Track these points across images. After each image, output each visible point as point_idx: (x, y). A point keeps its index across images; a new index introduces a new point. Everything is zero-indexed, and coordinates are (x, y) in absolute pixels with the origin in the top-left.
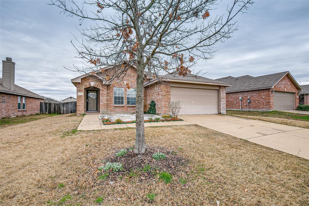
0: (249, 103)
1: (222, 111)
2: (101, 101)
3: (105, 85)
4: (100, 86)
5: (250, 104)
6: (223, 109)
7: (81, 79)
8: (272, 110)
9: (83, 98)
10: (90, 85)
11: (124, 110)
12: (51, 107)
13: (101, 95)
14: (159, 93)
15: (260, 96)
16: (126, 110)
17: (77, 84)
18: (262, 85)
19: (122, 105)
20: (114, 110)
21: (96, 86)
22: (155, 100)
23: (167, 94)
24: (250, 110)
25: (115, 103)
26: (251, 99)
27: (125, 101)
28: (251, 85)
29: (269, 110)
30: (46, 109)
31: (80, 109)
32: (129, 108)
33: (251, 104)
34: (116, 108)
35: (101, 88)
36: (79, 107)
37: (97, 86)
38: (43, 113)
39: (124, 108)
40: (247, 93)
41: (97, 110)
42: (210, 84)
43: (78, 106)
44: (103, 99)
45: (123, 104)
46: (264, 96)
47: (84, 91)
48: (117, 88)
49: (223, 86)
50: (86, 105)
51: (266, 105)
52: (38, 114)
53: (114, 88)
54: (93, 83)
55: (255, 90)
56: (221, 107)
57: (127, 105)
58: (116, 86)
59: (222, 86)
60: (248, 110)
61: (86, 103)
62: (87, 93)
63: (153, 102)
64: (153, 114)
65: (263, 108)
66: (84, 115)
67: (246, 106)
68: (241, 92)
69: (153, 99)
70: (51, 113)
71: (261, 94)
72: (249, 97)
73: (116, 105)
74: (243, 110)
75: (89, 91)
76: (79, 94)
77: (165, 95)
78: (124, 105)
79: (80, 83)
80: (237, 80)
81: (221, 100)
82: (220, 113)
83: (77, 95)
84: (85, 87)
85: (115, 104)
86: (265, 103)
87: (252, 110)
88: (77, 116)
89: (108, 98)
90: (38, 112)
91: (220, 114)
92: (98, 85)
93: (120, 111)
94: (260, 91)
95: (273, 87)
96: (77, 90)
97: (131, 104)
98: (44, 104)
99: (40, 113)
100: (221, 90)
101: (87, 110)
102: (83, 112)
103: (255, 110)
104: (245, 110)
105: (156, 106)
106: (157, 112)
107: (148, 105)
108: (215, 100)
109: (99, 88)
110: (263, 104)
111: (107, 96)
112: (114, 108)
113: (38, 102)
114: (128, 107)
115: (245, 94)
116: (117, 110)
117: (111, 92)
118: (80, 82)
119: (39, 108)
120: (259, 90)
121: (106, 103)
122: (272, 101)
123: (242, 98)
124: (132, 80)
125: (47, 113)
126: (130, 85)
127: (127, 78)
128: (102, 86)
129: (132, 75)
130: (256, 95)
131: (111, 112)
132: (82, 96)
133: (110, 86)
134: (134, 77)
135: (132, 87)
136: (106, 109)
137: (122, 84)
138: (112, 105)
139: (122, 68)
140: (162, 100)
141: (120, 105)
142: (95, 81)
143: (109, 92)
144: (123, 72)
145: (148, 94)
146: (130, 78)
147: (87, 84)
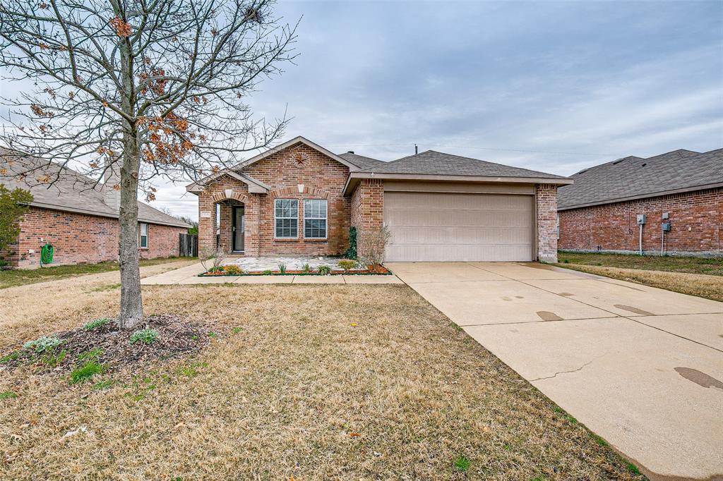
0: (666, 232)
1: (542, 255)
2: (247, 229)
3: (255, 194)
4: (244, 197)
5: (670, 235)
6: (547, 248)
9: (211, 223)
10: (225, 195)
11: (298, 250)
15: (702, 209)
16: (303, 249)
17: (200, 195)
18: (712, 175)
19: (294, 238)
20: (274, 248)
21: (236, 198)
22: (356, 226)
23: (373, 209)
24: (669, 253)
25: (279, 233)
26: (670, 219)
27: (301, 229)
32: (309, 245)
33: (674, 236)
34: (279, 244)
35: (246, 202)
36: (204, 241)
37: (239, 198)
38: (184, 256)
39: (297, 244)
40: (659, 203)
42: (499, 180)
44: (250, 225)
45: (296, 235)
46: (715, 208)
47: (212, 208)
48: (283, 200)
49: (546, 185)
50: (231, 239)
51: (721, 238)
52: (173, 257)
53: (275, 200)
54: (230, 191)
55: (684, 194)
56: (541, 244)
57: (306, 238)
58: (281, 197)
59: (542, 184)
60: (662, 253)
61: (231, 233)
62: (235, 213)
63: (352, 230)
64: (352, 257)
65: (710, 246)
67: (658, 240)
68: (644, 200)
69: (356, 223)
71: (704, 205)
72: (665, 215)
73: (279, 238)
74: (647, 253)
76: (204, 215)
77: (368, 211)
78: (297, 238)
80: (644, 165)
81: (541, 222)
82: (538, 260)
83: (200, 216)
85: (277, 236)
86: (718, 231)
87: (675, 252)
89: (263, 224)
90: (175, 252)
91: (536, 261)
92: (240, 195)
93: (287, 251)
94: (702, 197)
96: (199, 208)
97: (313, 236)
99: (180, 254)
100: (541, 196)
101: (234, 249)
102: (210, 253)
103: (683, 254)
104: (655, 252)
105: (357, 240)
106: (358, 255)
108: (523, 224)
109: (243, 202)
110: (712, 234)
111: (260, 218)
112: (274, 243)
113: (175, 234)
114: (307, 242)
115: (655, 207)
116: (282, 248)
117: (269, 209)
119: (177, 246)
120: (697, 192)
121: (257, 232)
123: (646, 218)
124: (316, 181)
125: (191, 255)
126: (311, 192)
127: (304, 177)
128: (249, 197)
129: (317, 169)
130: (688, 206)
131: (268, 254)
132: (209, 218)
133: (267, 197)
134: (320, 173)
135: (315, 197)
136: (257, 245)
137: (293, 191)
138: (270, 237)
139: (293, 155)
140: (361, 225)
141: (290, 238)
142: (234, 187)
143: (265, 209)
144: (296, 163)
145: (352, 212)
146: (310, 178)
147: (218, 193)
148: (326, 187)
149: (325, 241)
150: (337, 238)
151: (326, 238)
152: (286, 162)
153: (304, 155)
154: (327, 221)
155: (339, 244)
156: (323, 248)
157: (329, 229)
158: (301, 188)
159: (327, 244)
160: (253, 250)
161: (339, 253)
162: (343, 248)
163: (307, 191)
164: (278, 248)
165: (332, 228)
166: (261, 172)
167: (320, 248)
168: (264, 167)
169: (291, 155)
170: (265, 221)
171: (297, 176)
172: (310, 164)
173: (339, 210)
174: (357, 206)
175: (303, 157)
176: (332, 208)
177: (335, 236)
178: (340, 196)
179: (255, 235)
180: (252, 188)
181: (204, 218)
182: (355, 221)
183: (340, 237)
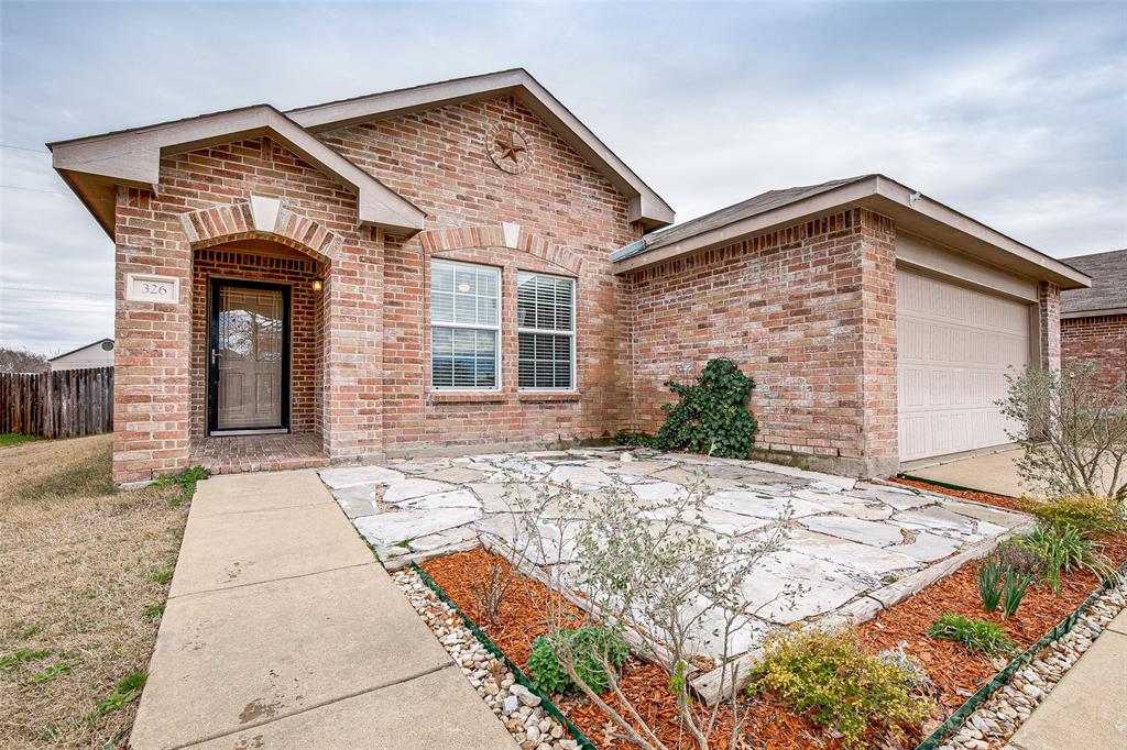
2: (342, 357)
3: (372, 230)
4: (329, 236)
7: (169, 157)
9: (181, 331)
10: (249, 217)
11: (504, 428)
13: (335, 310)
16: (517, 422)
17: (123, 203)
19: (487, 391)
20: (431, 425)
21: (297, 235)
22: (751, 362)
25: (441, 375)
27: (510, 360)
31: (151, 427)
32: (533, 412)
34: (446, 411)
35: (336, 253)
36: (142, 408)
37: (308, 237)
39: (498, 410)
41: (285, 422)
43: (129, 399)
44: (355, 344)
45: (493, 384)
47: (186, 265)
48: (455, 267)
50: (202, 390)
53: (435, 264)
54: (274, 204)
57: (521, 391)
58: (452, 255)
61: (202, 373)
62: (216, 307)
63: (718, 370)
66: (188, 479)
69: (724, 349)
71: (1097, 339)
73: (445, 391)
75: (229, 294)
76: (141, 291)
78: (497, 391)
79: (146, 193)
83: (120, 296)
84: (194, 237)
85: (437, 383)
88: (111, 489)
89: (393, 340)
92: (314, 227)
93: (472, 433)
96: (120, 258)
97: (539, 385)
100: (1049, 306)
101: (213, 424)
102: (180, 452)
105: (760, 402)
106: (761, 442)
109: (325, 252)
111: (389, 321)
112: (431, 410)
114: (525, 401)
116: (452, 423)
117: (412, 290)
118: (149, 173)
121: (375, 370)
124: (548, 219)
126: (537, 250)
127: (518, 202)
128: (350, 240)
129: (552, 182)
131: (409, 447)
132: (170, 309)
133: (411, 247)
134: (560, 196)
135: (548, 268)
136: (378, 419)
137: (487, 240)
138: (417, 389)
139: (490, 124)
140: (859, 356)
141: (476, 392)
142: (290, 194)
143: (400, 289)
144: (497, 155)
145: (647, 320)
146: (535, 207)
147: (218, 206)
148: (574, 243)
149: (573, 400)
150: (600, 389)
151: (573, 390)
152: (468, 145)
153: (520, 134)
154: (574, 342)
155: (607, 406)
156: (568, 419)
157: (582, 366)
158: (512, 234)
159: (578, 407)
160: (363, 435)
161: (606, 433)
162: (615, 416)
163: (527, 246)
164: (442, 424)
165: (592, 360)
166: (385, 157)
167: (560, 420)
169: (480, 124)
170: (401, 332)
171: (499, 193)
172: (536, 163)
173: (606, 312)
174: (757, 297)
175: (517, 141)
176: (591, 304)
177: (596, 385)
178: (608, 273)
179: (370, 382)
180: (376, 206)
181: (146, 305)
182: (714, 343)
183: (610, 387)
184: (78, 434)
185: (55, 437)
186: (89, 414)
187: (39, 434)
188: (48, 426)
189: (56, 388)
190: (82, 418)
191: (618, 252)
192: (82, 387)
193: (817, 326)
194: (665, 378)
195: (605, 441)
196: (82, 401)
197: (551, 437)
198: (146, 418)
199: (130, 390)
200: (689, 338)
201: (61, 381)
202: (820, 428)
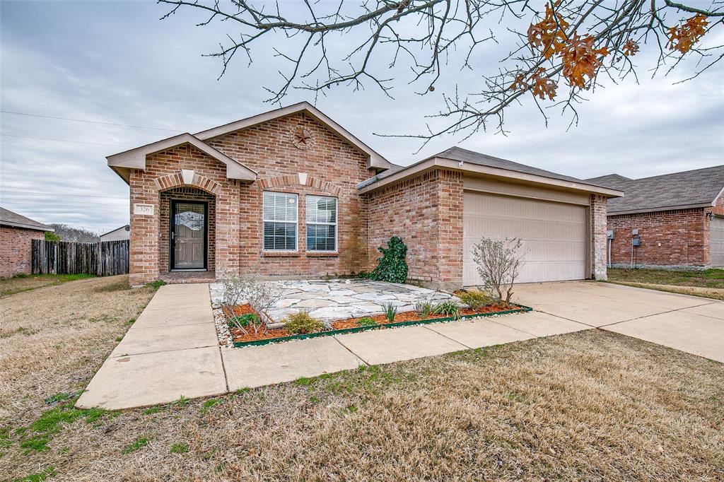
0: (636, 247)
1: (597, 272)
2: (221, 237)
3: (234, 181)
4: (215, 185)
5: (639, 250)
6: (600, 265)
7: (148, 157)
8: (706, 268)
9: (155, 225)
10: (181, 179)
11: (299, 269)
12: (68, 253)
13: (218, 216)
14: (424, 211)
15: (672, 227)
16: (305, 266)
17: (132, 176)
19: (291, 251)
20: (263, 266)
21: (202, 186)
22: (406, 237)
23: (453, 213)
24: (639, 266)
25: (268, 244)
26: (640, 235)
27: (300, 239)
28: (641, 199)
29: (699, 268)
30: (51, 260)
31: (143, 264)
32: (314, 262)
33: (643, 251)
34: (270, 260)
35: (218, 192)
36: (140, 256)
37: (206, 186)
38: (41, 273)
39: (296, 260)
40: (629, 221)
41: (205, 266)
43: (135, 253)
44: (227, 231)
45: (294, 248)
46: (685, 227)
47: (157, 199)
48: (275, 195)
49: (601, 195)
50: (167, 251)
51: (690, 253)
52: (22, 276)
53: (264, 193)
54: (192, 172)
56: (596, 260)
57: (308, 252)
58: (273, 189)
59: (598, 195)
60: (632, 265)
61: (167, 243)
62: (174, 211)
63: (395, 242)
64: (397, 280)
65: (679, 260)
66: (157, 285)
67: (627, 254)
68: (613, 217)
69: (397, 232)
70: (66, 273)
71: (673, 223)
72: (635, 232)
73: (270, 251)
74: (616, 265)
75: (179, 206)
76: (140, 211)
77: (446, 216)
78: (296, 251)
79: (141, 171)
81: (597, 237)
82: (593, 278)
83: (132, 213)
84: (160, 188)
85: (266, 248)
86: (686, 247)
87: (645, 265)
88: (129, 288)
89: (245, 228)
90: (24, 268)
91: (590, 278)
92: (209, 181)
93: (283, 271)
95: (714, 204)
96: (131, 198)
97: (318, 249)
98: (42, 247)
99: (33, 271)
100: (596, 207)
101: (172, 266)
102: (154, 275)
103: (653, 267)
104: (624, 265)
105: (409, 257)
106: (412, 275)
107: (374, 252)
108: (579, 238)
109: (213, 192)
110: (681, 250)
111: (241, 220)
112: (263, 260)
113: (25, 241)
114: (309, 256)
115: (625, 224)
116: (273, 266)
117: (254, 205)
118: (141, 164)
119: (27, 258)
120: (667, 212)
121: (236, 242)
122: (706, 241)
123: (615, 233)
124: (323, 170)
125: (54, 271)
126: (316, 185)
127: (307, 163)
128: (225, 186)
129: (325, 153)
130: (657, 224)
131: (253, 276)
132: (151, 217)
133: (252, 187)
134: (329, 158)
135: (322, 193)
136: (237, 263)
137: (290, 181)
138: (256, 250)
139: (292, 128)
140: (437, 235)
141: (285, 252)
142: (198, 168)
143: (249, 206)
144: (296, 141)
145: (374, 217)
146: (315, 165)
147: (169, 175)
148: (336, 181)
149: (335, 256)
150: (349, 251)
151: (336, 251)
152: (281, 138)
153: (307, 130)
154: (337, 228)
155: (353, 259)
156: (333, 265)
157: (341, 240)
158: (303, 178)
159: (337, 260)
160: (230, 270)
161: (353, 273)
162: (358, 265)
163: (311, 183)
164: (268, 266)
165: (345, 237)
166: (242, 148)
167: (328, 266)
168: (246, 141)
169: (288, 128)
170: (249, 225)
171: (296, 159)
172: (315, 145)
173: (354, 213)
174: (408, 208)
175: (306, 134)
176: (345, 209)
177: (347, 249)
178: (355, 194)
179: (234, 247)
180: (234, 172)
181: (142, 216)
182: (395, 229)
183: (355, 250)
184: (114, 274)
185: (103, 276)
186: (119, 263)
187: (95, 274)
188: (100, 269)
189: (103, 250)
190: (116, 266)
191: (360, 184)
192: (116, 250)
193: (426, 221)
194: (379, 246)
195: (352, 276)
196: (115, 257)
197: (323, 274)
198: (141, 261)
199: (136, 249)
200: (387, 226)
201: (105, 247)
202: (426, 268)
